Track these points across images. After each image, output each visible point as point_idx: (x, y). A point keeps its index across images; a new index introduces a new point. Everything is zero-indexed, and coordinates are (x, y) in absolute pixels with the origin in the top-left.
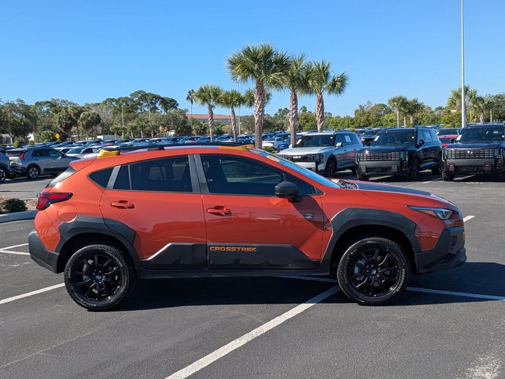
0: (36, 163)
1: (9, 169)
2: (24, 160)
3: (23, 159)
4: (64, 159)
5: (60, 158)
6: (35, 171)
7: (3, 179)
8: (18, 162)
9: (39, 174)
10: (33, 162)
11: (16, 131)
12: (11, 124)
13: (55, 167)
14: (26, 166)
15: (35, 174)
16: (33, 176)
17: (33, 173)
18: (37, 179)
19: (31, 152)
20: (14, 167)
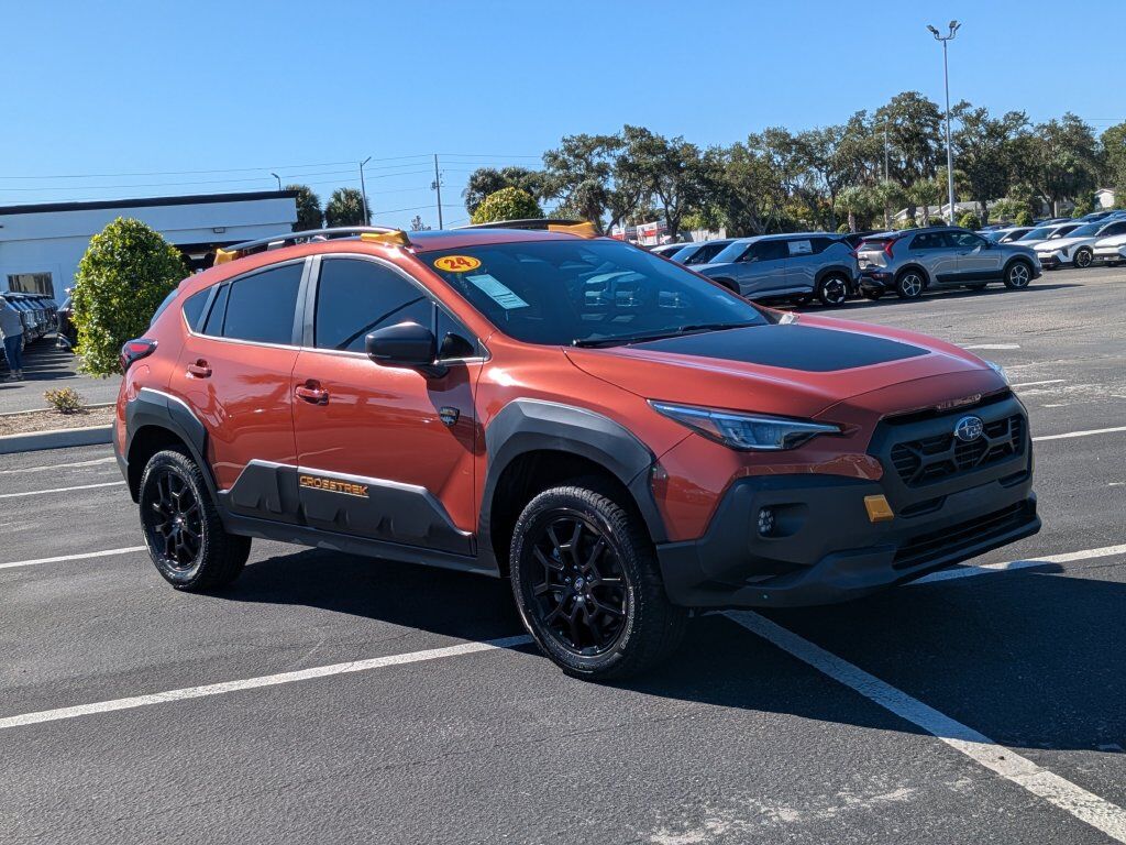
0: (919, 262)
1: (855, 277)
2: (892, 257)
3: (889, 256)
4: (988, 253)
5: (978, 249)
6: (916, 282)
7: (841, 299)
8: (880, 261)
9: (925, 288)
10: (913, 261)
11: (1055, 189)
12: (1047, 173)
13: (965, 270)
14: (894, 270)
15: (916, 288)
16: (910, 291)
17: (912, 286)
18: (918, 298)
19: (909, 241)
20: (871, 273)
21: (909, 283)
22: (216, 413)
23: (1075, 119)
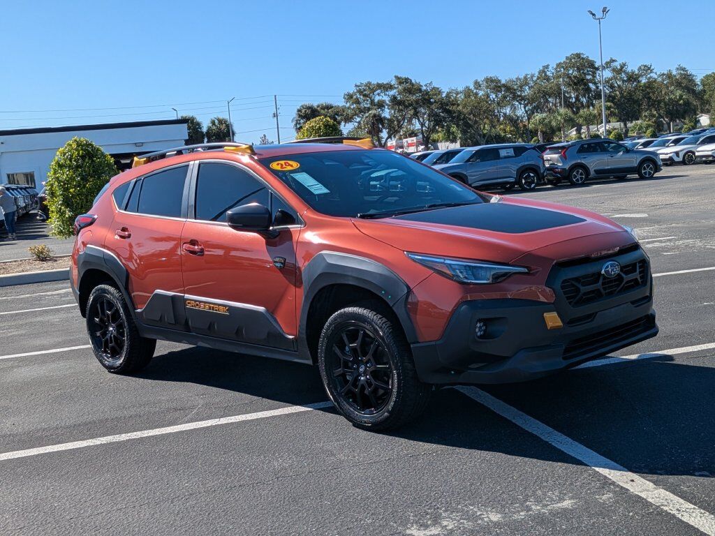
0: (583, 162)
1: (542, 171)
2: (566, 159)
3: (564, 158)
4: (628, 156)
5: (621, 153)
6: (581, 174)
7: (533, 186)
8: (558, 161)
9: (587, 178)
10: (579, 161)
11: (671, 114)
12: (666, 104)
13: (613, 167)
14: (567, 167)
15: (582, 178)
16: (577, 180)
17: (579, 177)
18: (583, 185)
19: (577, 148)
20: (552, 169)
21: (578, 175)
22: (134, 261)
23: (684, 69)
